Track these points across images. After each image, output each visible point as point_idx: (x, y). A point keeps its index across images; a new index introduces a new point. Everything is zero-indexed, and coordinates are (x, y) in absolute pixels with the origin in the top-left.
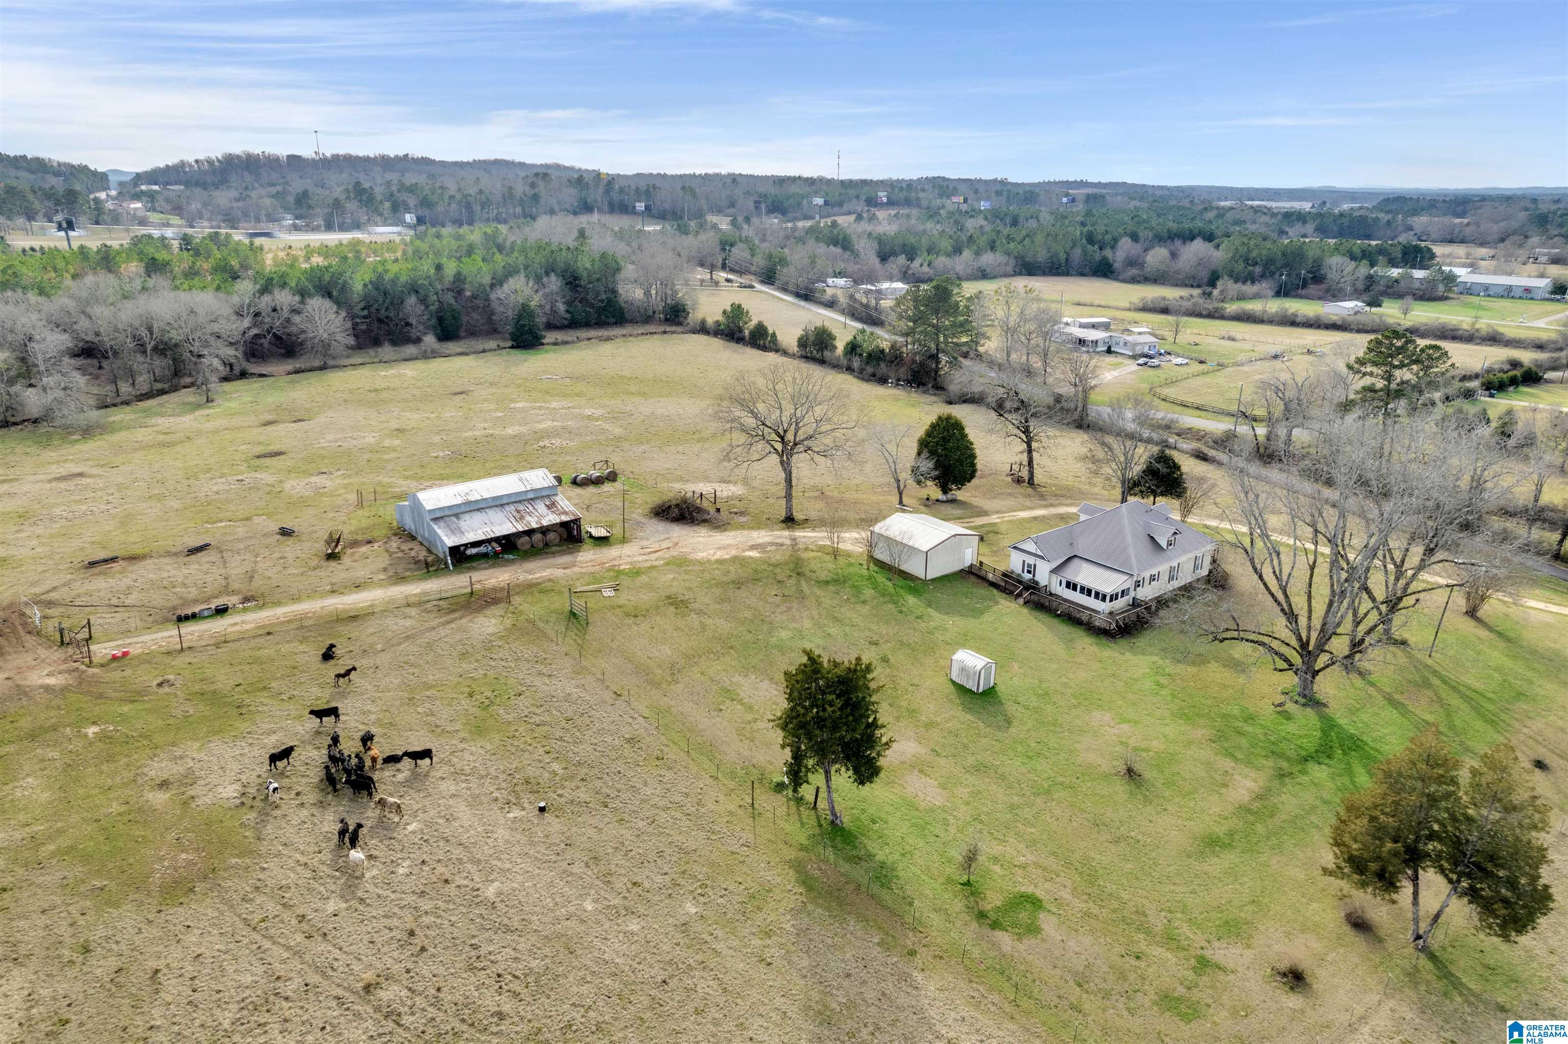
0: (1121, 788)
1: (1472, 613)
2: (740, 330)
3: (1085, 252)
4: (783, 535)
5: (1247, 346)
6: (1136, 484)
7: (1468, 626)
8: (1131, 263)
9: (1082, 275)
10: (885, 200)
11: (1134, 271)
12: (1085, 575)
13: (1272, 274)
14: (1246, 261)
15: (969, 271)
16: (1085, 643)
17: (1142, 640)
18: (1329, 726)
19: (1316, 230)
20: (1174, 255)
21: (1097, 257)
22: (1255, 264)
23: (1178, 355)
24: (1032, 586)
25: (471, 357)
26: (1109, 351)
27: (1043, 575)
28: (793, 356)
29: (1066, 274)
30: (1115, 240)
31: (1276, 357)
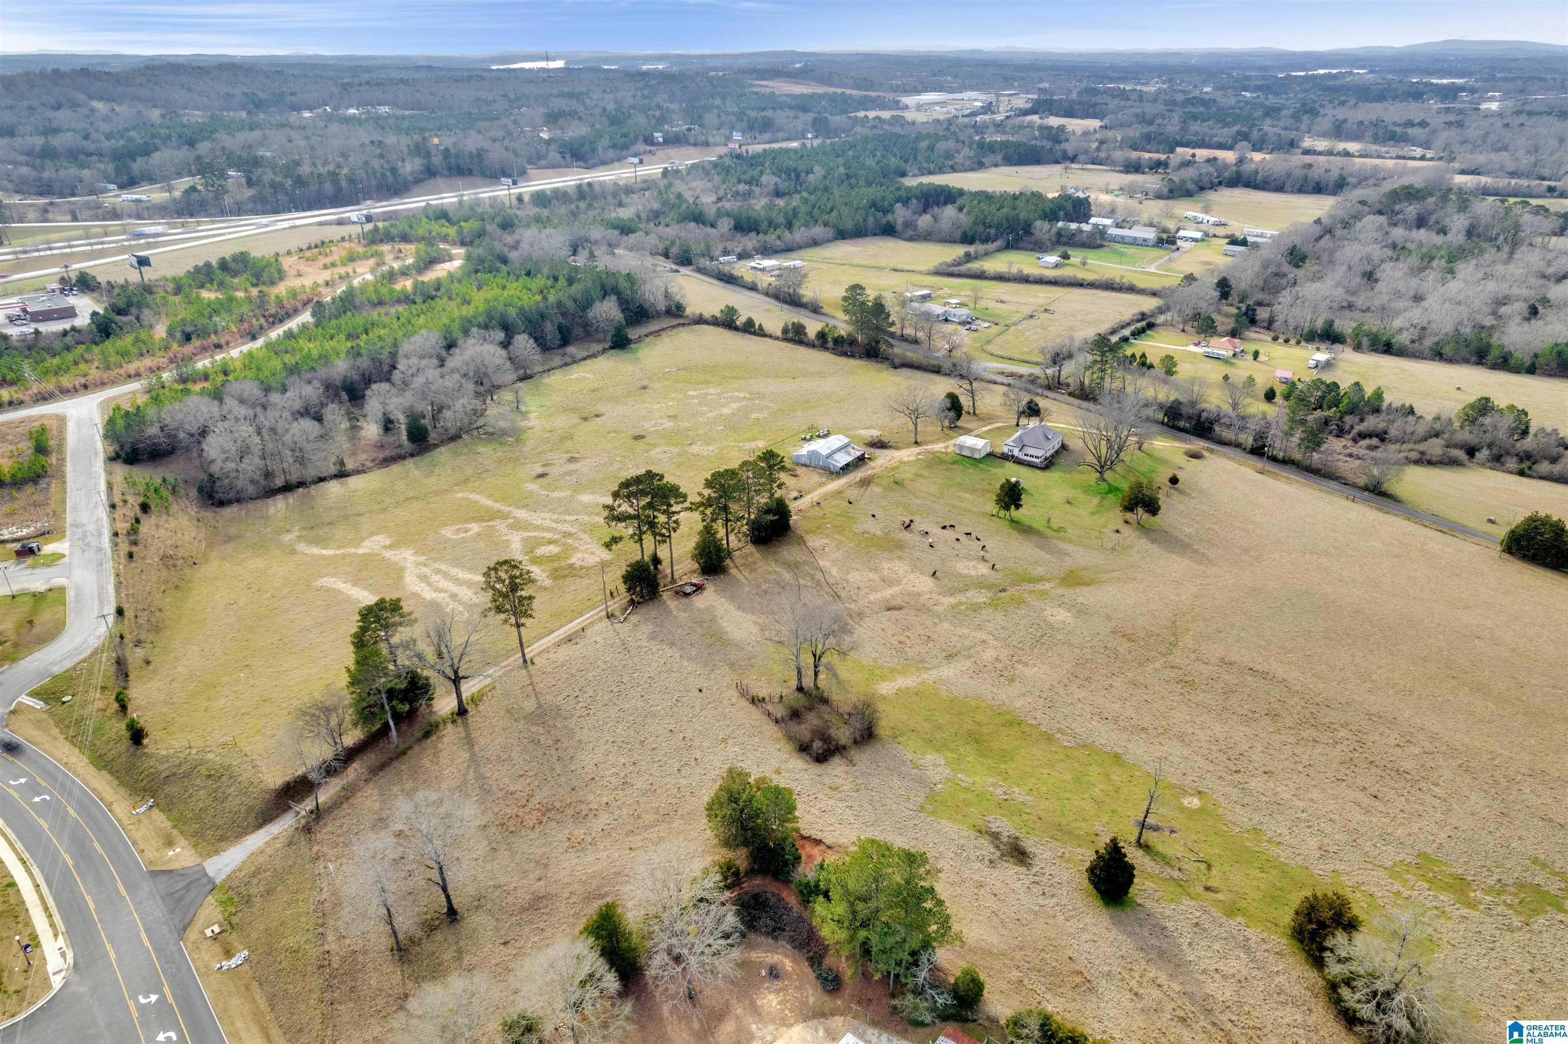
0: (1068, 506)
1: (1140, 449)
2: (734, 321)
3: (876, 219)
4: (917, 450)
5: (1012, 307)
6: (1023, 412)
7: (1139, 453)
8: (907, 225)
9: (875, 235)
10: (661, 140)
11: (910, 232)
12: (1030, 451)
13: (1002, 235)
14: (984, 224)
15: (805, 239)
16: (1038, 472)
17: (1053, 469)
18: (1110, 485)
19: (1003, 159)
20: (935, 219)
21: (884, 221)
22: (990, 227)
23: (985, 321)
24: (1013, 456)
25: (600, 358)
26: (946, 320)
27: (1016, 452)
28: (777, 338)
29: (866, 235)
30: (892, 205)
31: (1031, 317)
